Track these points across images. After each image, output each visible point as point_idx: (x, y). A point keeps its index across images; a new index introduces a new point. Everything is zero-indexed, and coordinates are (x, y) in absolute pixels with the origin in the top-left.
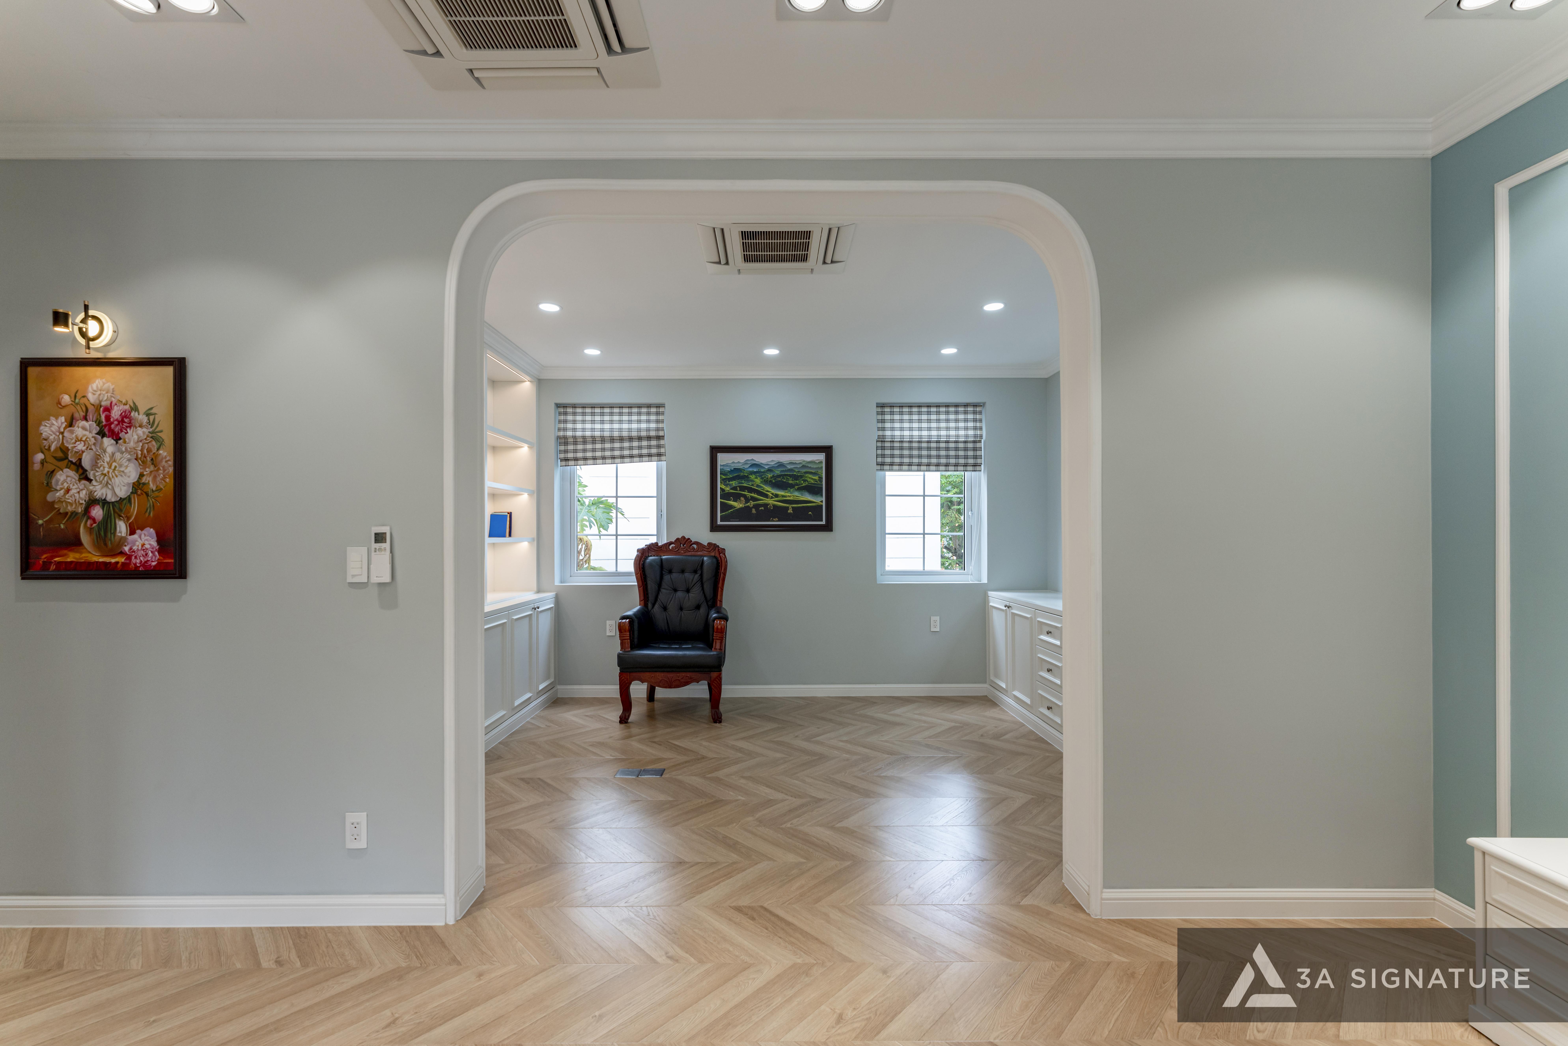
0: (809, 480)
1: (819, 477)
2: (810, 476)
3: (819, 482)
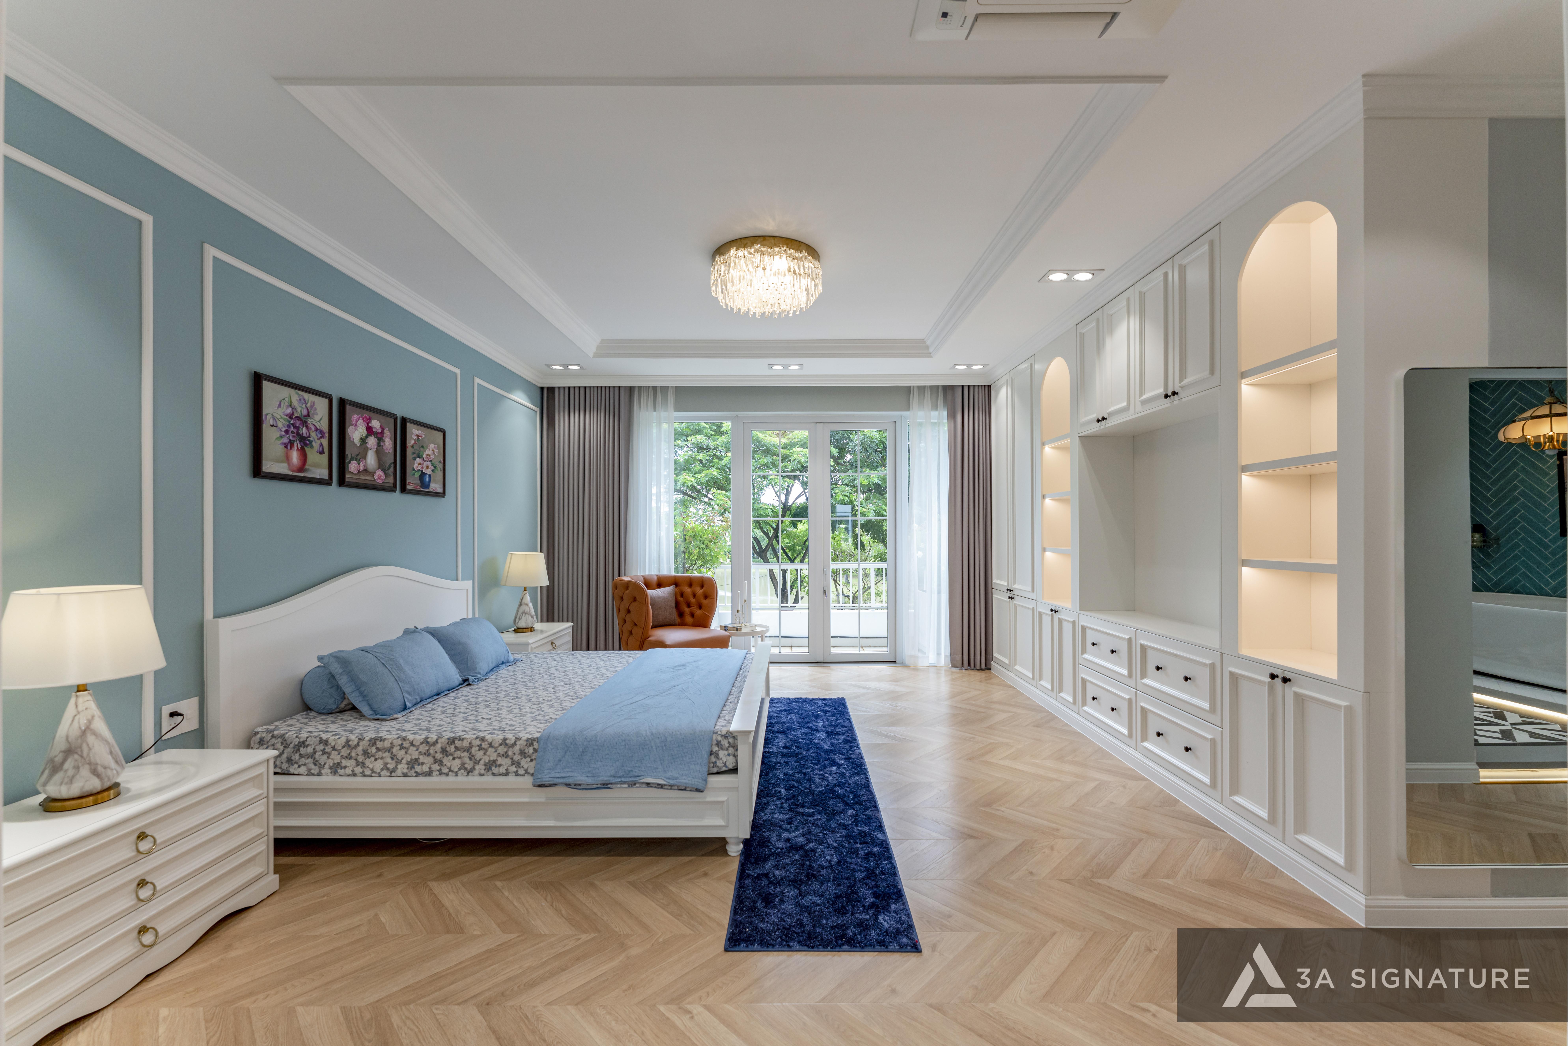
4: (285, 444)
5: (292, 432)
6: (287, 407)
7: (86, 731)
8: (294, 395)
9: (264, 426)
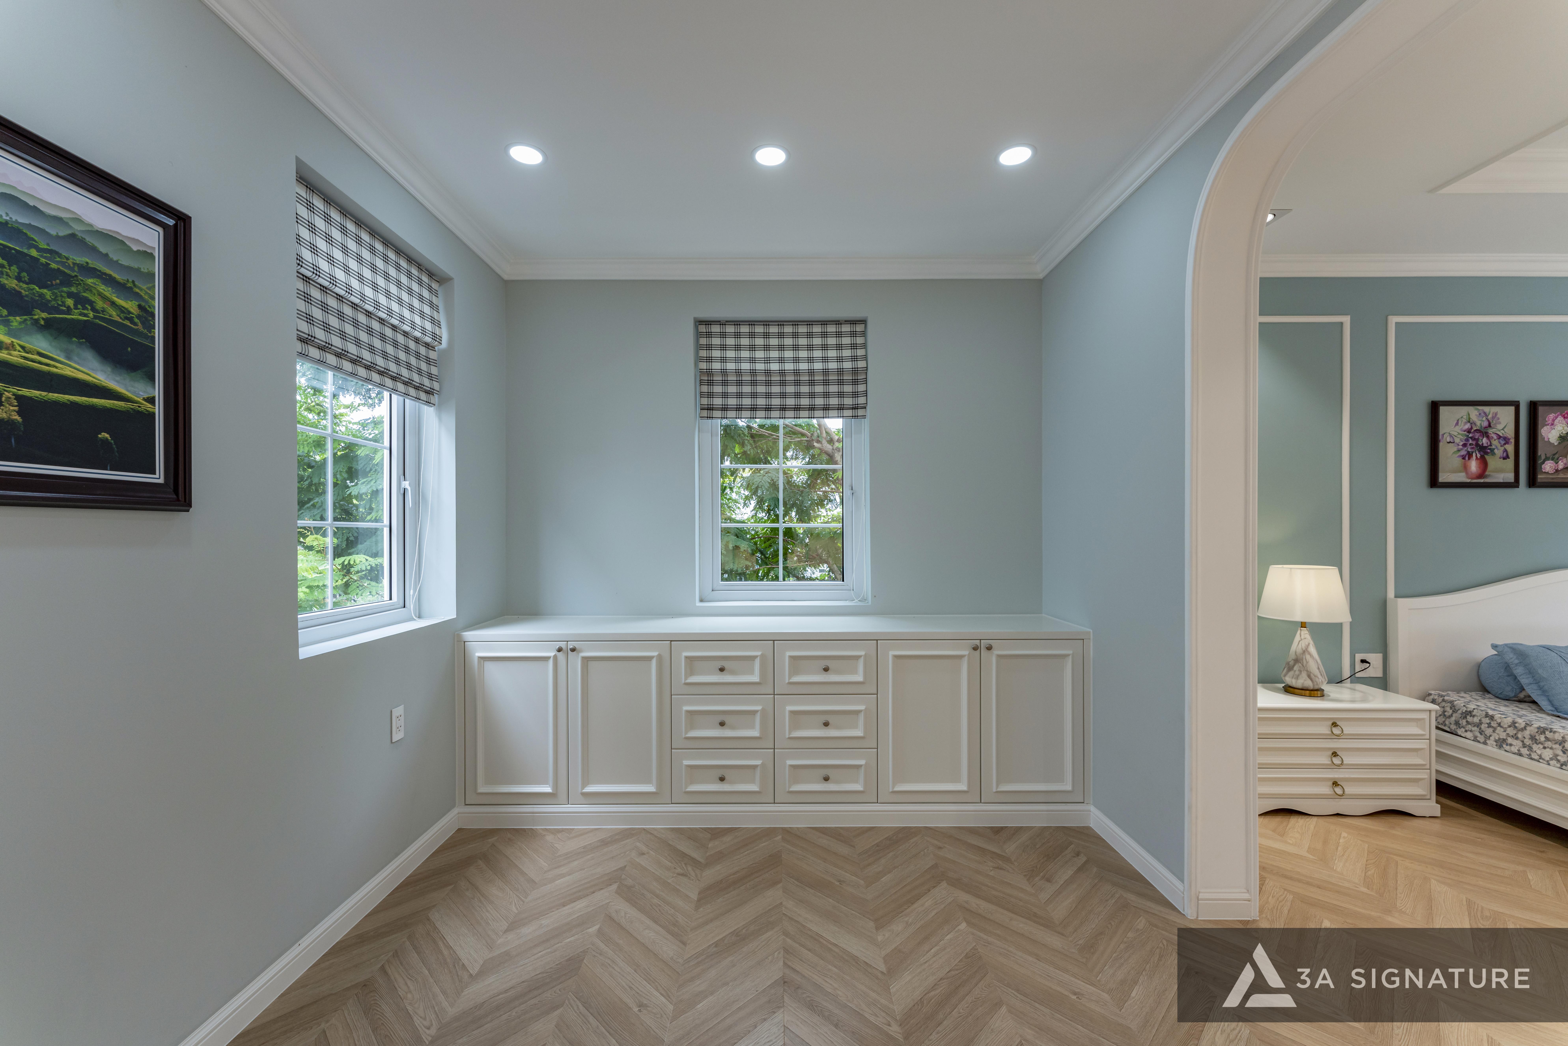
0: (100, 304)
1: (140, 306)
2: (107, 291)
3: (140, 327)
4: (1463, 456)
5: (1470, 444)
6: (1465, 423)
7: (1305, 651)
8: (1473, 412)
9: (1441, 444)
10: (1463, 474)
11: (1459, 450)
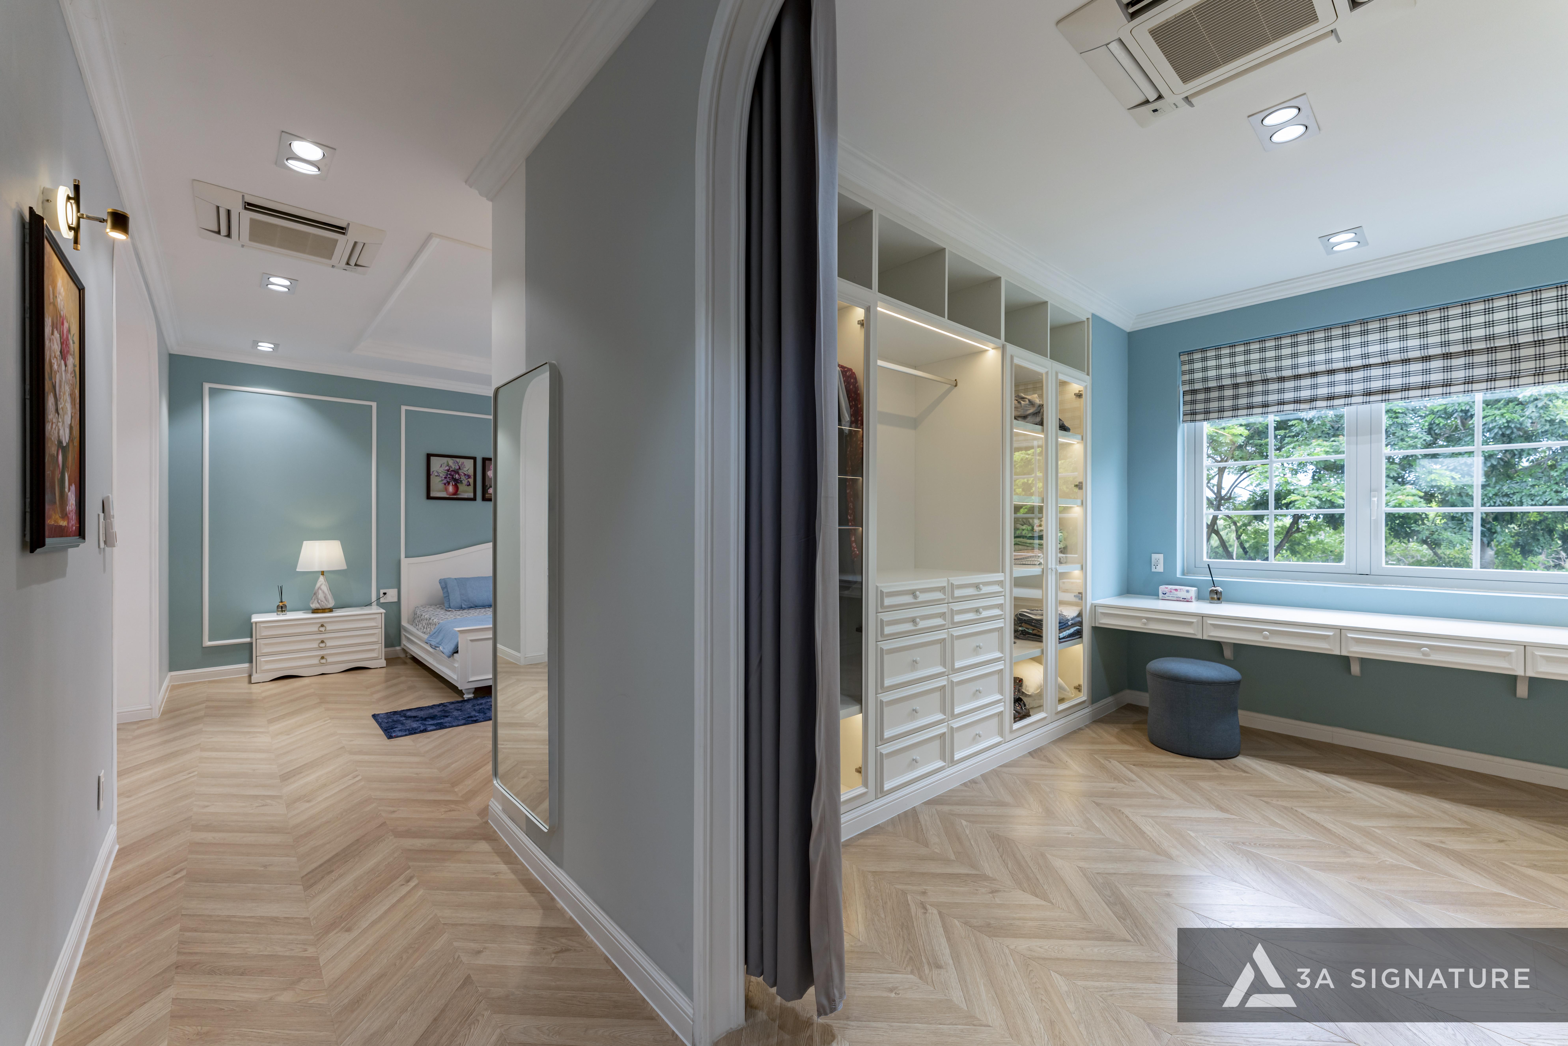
4: (444, 483)
5: (448, 478)
6: (446, 466)
7: (319, 588)
8: (451, 461)
9: (431, 477)
10: (445, 493)
11: (442, 480)
